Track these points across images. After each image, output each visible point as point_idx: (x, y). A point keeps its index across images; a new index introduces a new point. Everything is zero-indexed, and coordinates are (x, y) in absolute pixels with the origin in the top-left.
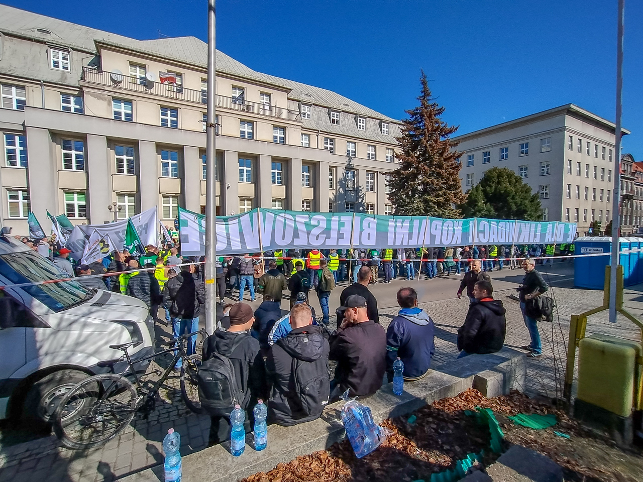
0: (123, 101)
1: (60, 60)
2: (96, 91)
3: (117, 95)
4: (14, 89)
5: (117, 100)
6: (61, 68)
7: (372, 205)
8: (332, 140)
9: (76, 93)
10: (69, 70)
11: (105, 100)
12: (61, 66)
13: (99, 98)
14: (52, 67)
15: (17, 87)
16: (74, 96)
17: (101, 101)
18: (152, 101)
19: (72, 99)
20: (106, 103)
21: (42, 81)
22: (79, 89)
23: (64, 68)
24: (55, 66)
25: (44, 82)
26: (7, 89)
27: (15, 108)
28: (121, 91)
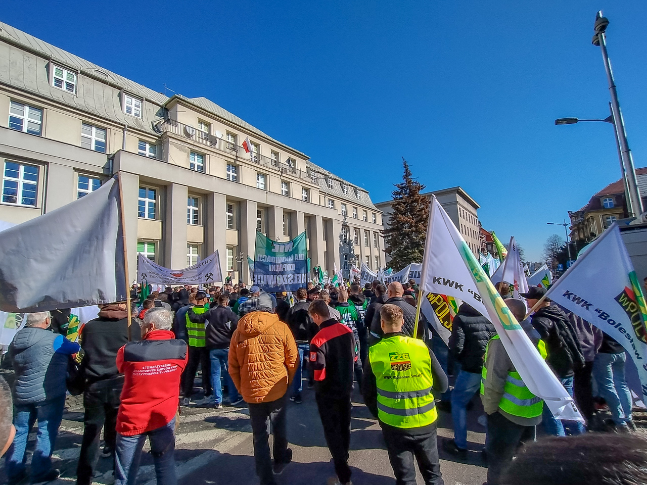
0: (196, 154)
1: (133, 107)
2: (179, 142)
3: (195, 148)
4: (94, 129)
5: (193, 152)
6: (133, 114)
7: (358, 256)
8: (333, 201)
9: (154, 141)
10: (140, 117)
11: (185, 152)
12: (133, 112)
13: (181, 149)
14: (125, 112)
15: (98, 127)
16: (150, 144)
17: (182, 152)
18: (222, 157)
19: (148, 146)
20: (186, 154)
21: (127, 126)
22: (157, 138)
23: (136, 114)
24: (127, 112)
25: (129, 127)
26: (88, 128)
27: (93, 148)
28: (199, 145)
